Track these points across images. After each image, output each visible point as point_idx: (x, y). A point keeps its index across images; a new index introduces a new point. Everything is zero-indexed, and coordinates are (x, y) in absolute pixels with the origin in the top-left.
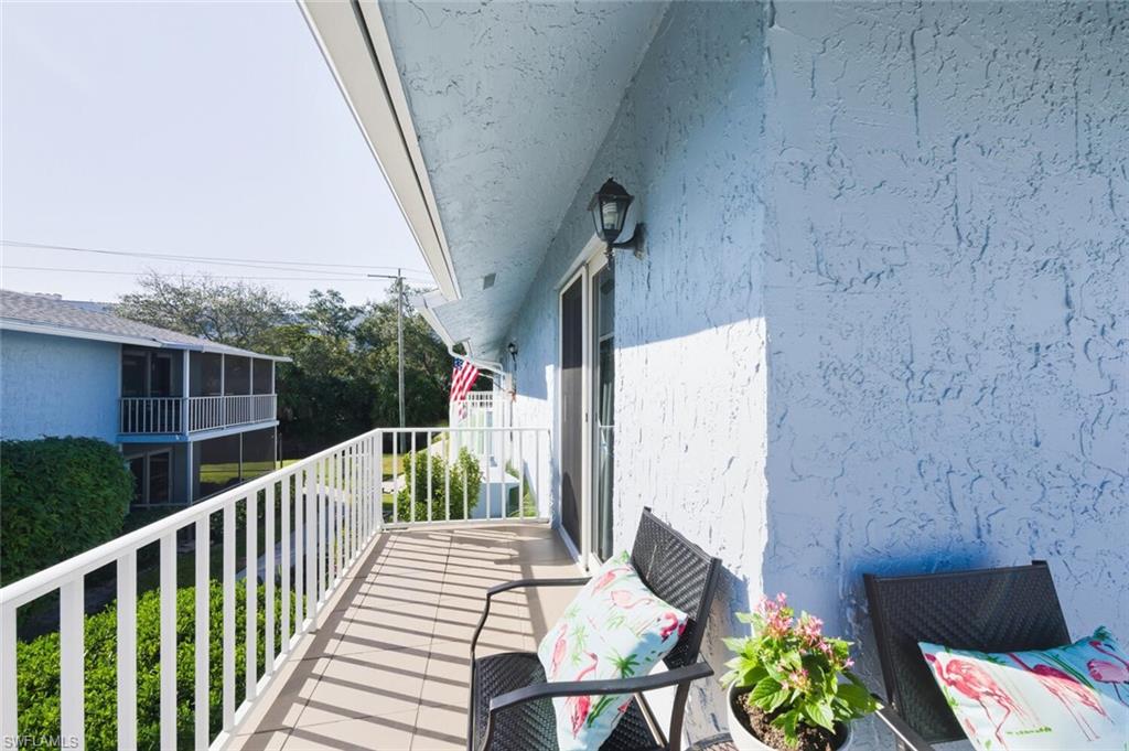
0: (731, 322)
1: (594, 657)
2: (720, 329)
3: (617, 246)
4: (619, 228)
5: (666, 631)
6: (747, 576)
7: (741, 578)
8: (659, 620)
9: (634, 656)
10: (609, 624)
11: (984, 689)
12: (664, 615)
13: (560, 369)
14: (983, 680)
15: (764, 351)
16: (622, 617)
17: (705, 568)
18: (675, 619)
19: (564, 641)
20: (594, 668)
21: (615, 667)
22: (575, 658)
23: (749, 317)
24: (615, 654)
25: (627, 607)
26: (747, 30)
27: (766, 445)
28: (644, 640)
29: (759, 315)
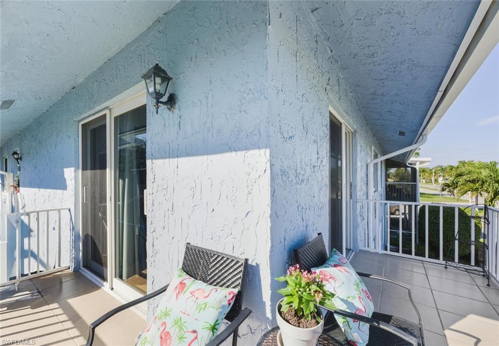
0: (246, 150)
1: (194, 332)
2: (239, 153)
3: (162, 103)
4: (163, 93)
5: (229, 301)
6: (259, 263)
7: (255, 265)
8: (226, 297)
9: (217, 321)
10: (198, 310)
11: (329, 277)
12: (228, 294)
13: (80, 171)
14: (329, 275)
15: (269, 164)
16: (205, 303)
17: (242, 264)
18: (233, 293)
19: (168, 333)
20: (196, 338)
21: (209, 331)
22: (181, 338)
23: (259, 148)
24: (206, 324)
25: (206, 297)
26: (256, 21)
27: (270, 204)
28: (220, 310)
29: (266, 148)
